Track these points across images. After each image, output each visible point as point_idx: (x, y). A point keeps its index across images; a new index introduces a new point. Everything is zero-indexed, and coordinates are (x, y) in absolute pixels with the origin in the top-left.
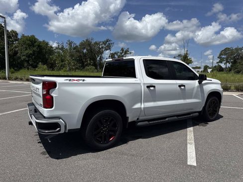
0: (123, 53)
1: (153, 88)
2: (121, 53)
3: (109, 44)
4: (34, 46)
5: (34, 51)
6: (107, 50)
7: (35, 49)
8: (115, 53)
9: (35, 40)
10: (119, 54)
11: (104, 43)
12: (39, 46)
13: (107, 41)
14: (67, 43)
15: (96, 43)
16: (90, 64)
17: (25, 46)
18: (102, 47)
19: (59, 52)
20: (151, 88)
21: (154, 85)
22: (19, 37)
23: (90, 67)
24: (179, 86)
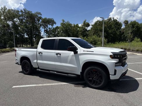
24: (57, 54)
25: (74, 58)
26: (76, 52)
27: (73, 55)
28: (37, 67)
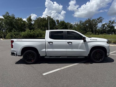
0: (110, 23)
1: (51, 43)
2: (109, 24)
3: (101, 19)
4: (63, 25)
5: (63, 27)
6: (99, 23)
7: (64, 26)
8: (105, 24)
9: (64, 23)
10: (108, 24)
11: (98, 19)
12: (65, 25)
13: (100, 18)
14: (79, 22)
15: (93, 20)
16: (89, 31)
17: (60, 26)
18: (97, 22)
19: (75, 27)
20: (50, 43)
21: (52, 42)
22: (59, 22)
23: (89, 32)
24: (68, 43)
25: (84, 44)
26: (85, 41)
27: (82, 43)
28: (45, 55)
